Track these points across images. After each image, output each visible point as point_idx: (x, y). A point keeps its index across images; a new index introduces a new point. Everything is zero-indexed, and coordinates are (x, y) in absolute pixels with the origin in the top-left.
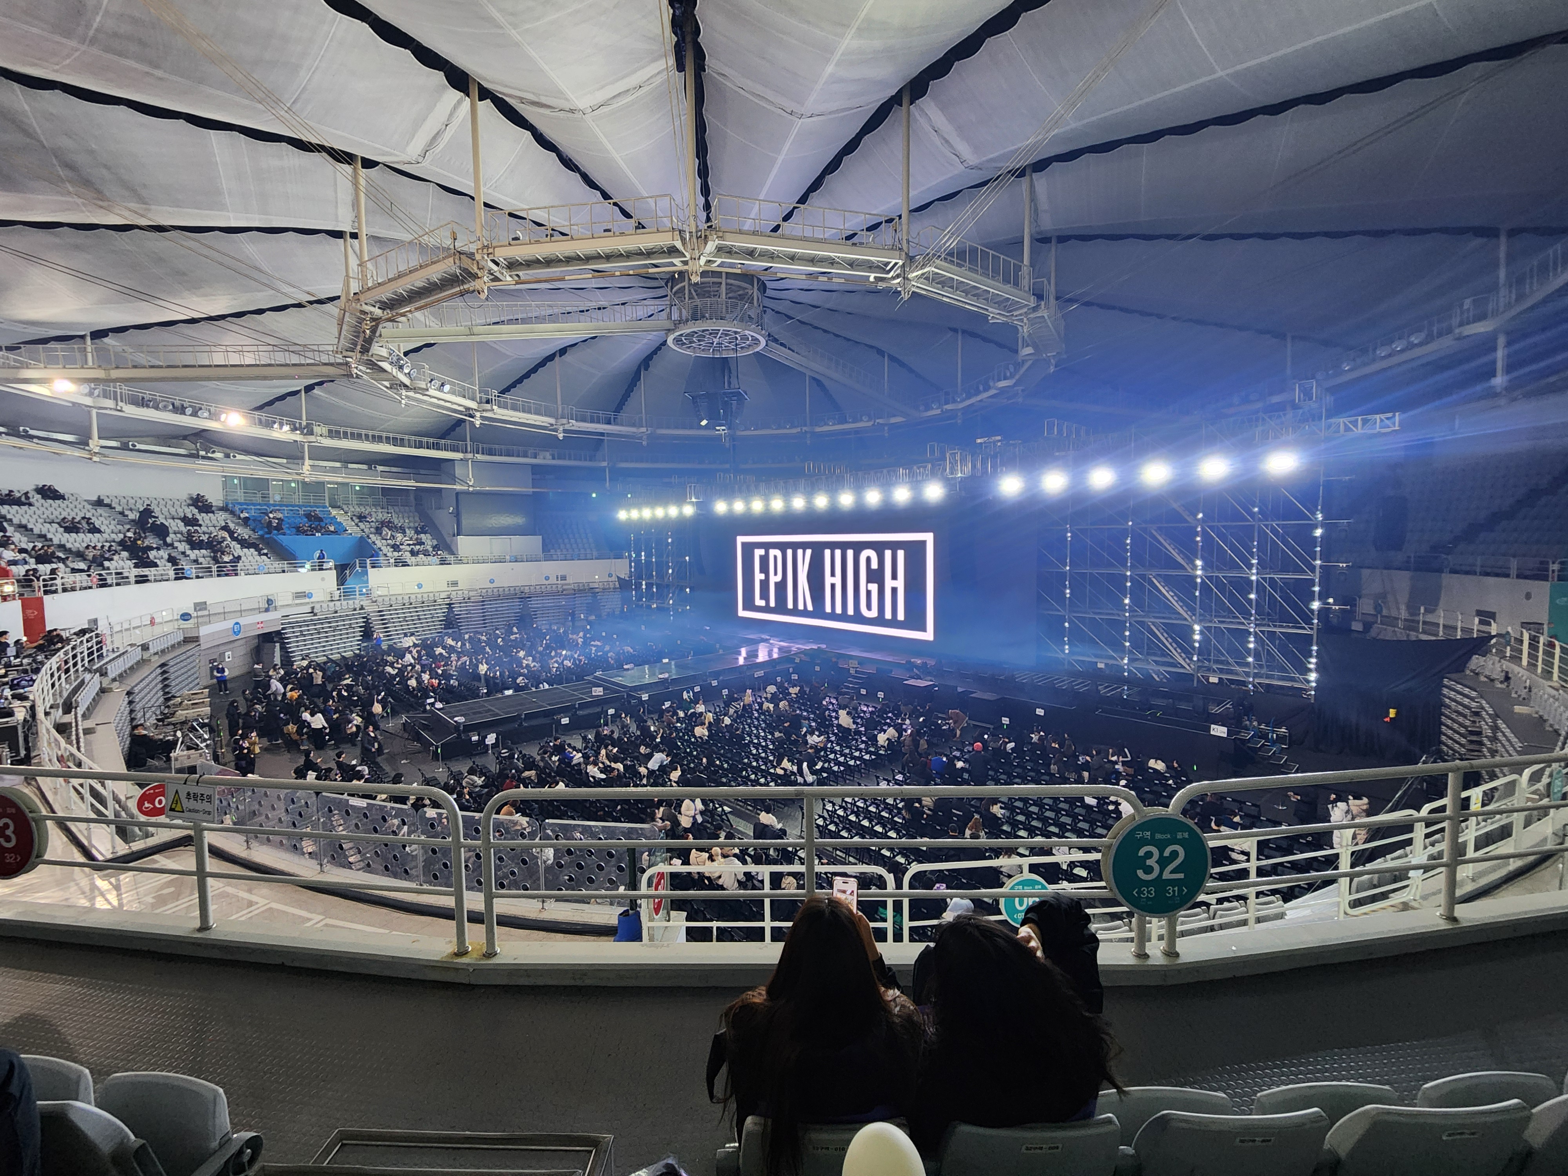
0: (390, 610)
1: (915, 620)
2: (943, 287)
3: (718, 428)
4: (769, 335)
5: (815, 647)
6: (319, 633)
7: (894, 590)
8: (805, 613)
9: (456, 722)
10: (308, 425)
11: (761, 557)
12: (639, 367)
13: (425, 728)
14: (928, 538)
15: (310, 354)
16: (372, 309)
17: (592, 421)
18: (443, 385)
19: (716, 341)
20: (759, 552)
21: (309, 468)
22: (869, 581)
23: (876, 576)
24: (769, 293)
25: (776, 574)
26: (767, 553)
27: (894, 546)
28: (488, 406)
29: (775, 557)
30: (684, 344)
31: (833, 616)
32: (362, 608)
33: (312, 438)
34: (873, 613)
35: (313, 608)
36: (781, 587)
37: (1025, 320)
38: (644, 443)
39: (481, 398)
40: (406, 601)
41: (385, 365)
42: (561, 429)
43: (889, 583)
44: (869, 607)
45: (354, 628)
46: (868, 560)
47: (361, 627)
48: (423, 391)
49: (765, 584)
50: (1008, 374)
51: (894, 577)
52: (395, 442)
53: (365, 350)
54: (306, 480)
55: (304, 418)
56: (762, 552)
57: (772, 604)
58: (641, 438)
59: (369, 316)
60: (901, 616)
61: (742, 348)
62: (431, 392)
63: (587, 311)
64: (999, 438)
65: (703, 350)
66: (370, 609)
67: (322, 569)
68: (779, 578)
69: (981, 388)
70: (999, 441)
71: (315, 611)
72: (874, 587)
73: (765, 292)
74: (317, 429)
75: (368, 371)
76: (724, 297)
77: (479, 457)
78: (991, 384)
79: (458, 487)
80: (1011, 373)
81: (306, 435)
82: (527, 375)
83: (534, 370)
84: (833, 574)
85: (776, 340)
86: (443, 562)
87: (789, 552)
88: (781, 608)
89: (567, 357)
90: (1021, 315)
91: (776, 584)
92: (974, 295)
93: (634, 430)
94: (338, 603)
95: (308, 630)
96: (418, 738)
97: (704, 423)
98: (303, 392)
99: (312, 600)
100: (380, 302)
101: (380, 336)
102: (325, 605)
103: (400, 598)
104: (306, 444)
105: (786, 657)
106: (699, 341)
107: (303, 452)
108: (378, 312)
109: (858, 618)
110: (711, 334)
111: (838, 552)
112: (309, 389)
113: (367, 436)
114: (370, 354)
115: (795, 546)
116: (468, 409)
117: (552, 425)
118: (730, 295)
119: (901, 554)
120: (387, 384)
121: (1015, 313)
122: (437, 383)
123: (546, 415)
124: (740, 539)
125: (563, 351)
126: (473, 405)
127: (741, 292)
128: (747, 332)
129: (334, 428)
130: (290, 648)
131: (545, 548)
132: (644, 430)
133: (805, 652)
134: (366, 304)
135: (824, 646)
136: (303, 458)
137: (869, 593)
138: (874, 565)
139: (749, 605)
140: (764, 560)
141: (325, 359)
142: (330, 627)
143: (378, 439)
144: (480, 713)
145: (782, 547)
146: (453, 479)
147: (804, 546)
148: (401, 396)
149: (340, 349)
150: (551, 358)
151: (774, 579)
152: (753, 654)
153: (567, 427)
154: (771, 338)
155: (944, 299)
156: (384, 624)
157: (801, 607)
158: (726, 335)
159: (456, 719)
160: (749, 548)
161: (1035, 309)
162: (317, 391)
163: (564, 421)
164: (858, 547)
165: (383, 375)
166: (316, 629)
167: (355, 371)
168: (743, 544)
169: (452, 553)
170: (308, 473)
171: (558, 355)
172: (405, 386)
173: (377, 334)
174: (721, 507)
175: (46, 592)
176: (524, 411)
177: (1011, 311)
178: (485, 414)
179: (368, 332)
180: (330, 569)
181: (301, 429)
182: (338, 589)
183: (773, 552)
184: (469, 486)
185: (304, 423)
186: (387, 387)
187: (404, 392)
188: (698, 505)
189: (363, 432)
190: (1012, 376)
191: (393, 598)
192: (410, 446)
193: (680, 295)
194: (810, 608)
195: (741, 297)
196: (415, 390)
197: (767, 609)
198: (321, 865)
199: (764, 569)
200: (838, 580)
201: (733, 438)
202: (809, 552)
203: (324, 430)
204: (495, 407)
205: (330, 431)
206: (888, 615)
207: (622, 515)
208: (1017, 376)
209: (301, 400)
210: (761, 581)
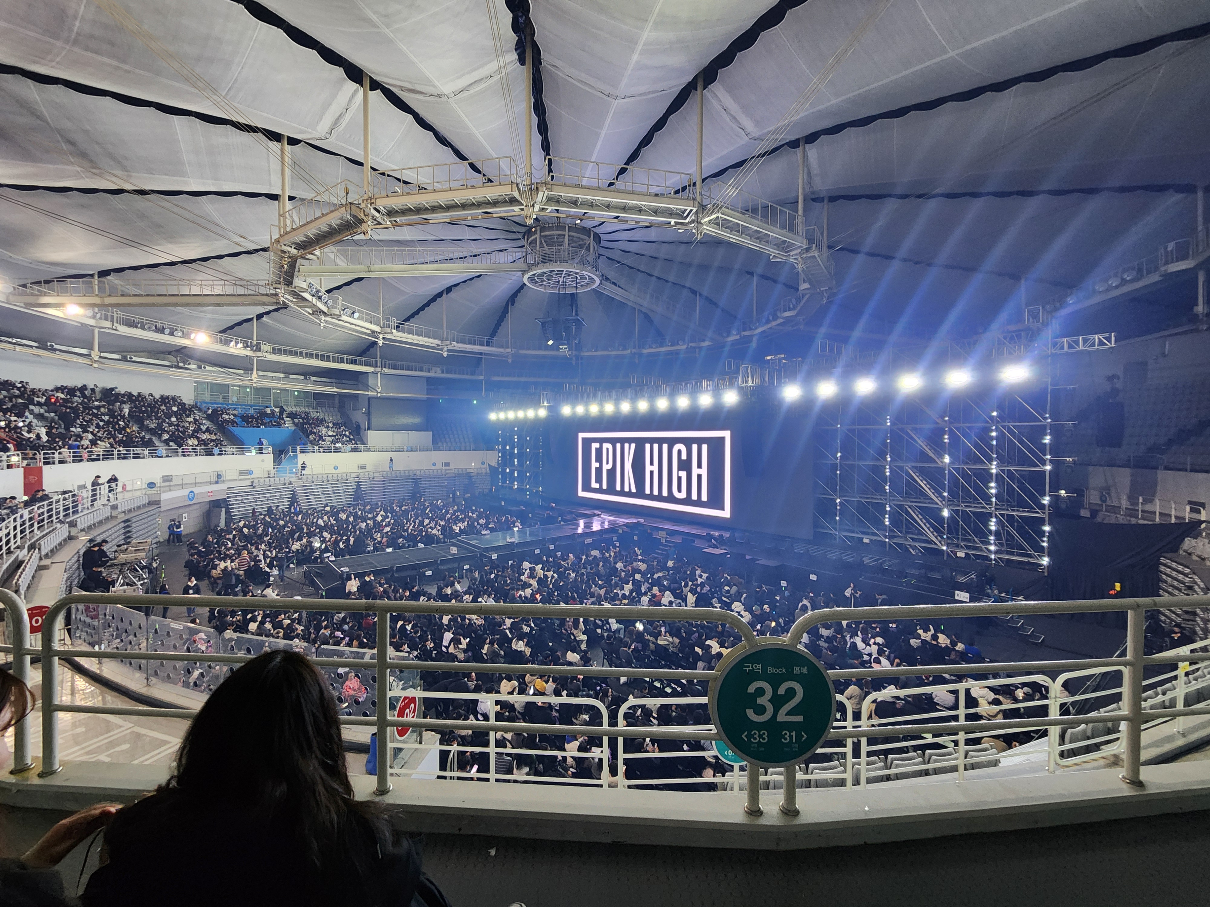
0: (311, 486)
1: (716, 501)
2: (731, 231)
3: (561, 347)
4: (603, 275)
5: (635, 521)
6: (256, 501)
7: (699, 477)
8: (629, 494)
9: (342, 571)
10: (258, 344)
11: (596, 449)
12: (508, 302)
13: (318, 575)
14: (726, 434)
15: (253, 288)
16: (289, 249)
17: (469, 343)
18: (353, 313)
19: (561, 280)
20: (595, 446)
21: (256, 376)
22: (680, 469)
23: (685, 465)
24: (603, 243)
25: (608, 463)
26: (601, 446)
27: (700, 441)
28: (389, 330)
29: (608, 449)
30: (537, 282)
31: (651, 497)
32: (290, 483)
33: (259, 354)
34: (683, 495)
35: (252, 482)
36: (611, 473)
37: (800, 259)
38: (510, 361)
39: (384, 324)
40: (325, 479)
41: (306, 295)
42: (446, 349)
43: (695, 471)
44: (679, 490)
45: (283, 498)
46: (679, 452)
47: (288, 498)
48: (338, 317)
49: (599, 470)
50: (791, 306)
51: (700, 466)
52: (323, 358)
53: (289, 283)
54: (254, 385)
55: (255, 338)
56: (597, 445)
57: (605, 487)
58: (507, 357)
59: (287, 254)
60: (704, 498)
61: (582, 286)
62: (344, 318)
63: (465, 257)
64: (783, 356)
65: (552, 287)
66: (297, 484)
67: (262, 453)
68: (610, 466)
69: (771, 318)
70: (784, 359)
71: (254, 484)
72: (683, 474)
73: (600, 242)
74: (263, 347)
75: (294, 300)
76: (567, 245)
77: (386, 370)
78: (779, 314)
79: (369, 393)
80: (794, 305)
81: (255, 351)
82: (422, 308)
83: (427, 304)
84: (652, 463)
85: (607, 279)
86: (356, 450)
87: (618, 446)
88: (611, 490)
89: (452, 295)
90: (796, 255)
91: (608, 470)
92: (757, 238)
93: (501, 350)
94: (272, 479)
95: (248, 499)
96: (313, 583)
97: (550, 342)
98: (255, 320)
99: (252, 476)
100: (296, 243)
101: (299, 271)
102: (262, 480)
103: (320, 476)
104: (255, 359)
105: (613, 529)
106: (548, 280)
107: (253, 365)
108: (294, 251)
109: (671, 498)
110: (557, 274)
111: (656, 446)
112: (260, 316)
113: (301, 353)
114: (293, 286)
115: (623, 441)
116: (373, 332)
117: (438, 345)
118: (573, 245)
119: (705, 447)
120: (310, 311)
121: (792, 253)
122: (349, 312)
123: (434, 338)
124: (581, 435)
125: (449, 290)
126: (377, 328)
127: (581, 243)
128: (585, 273)
129: (277, 346)
130: (233, 512)
131: (435, 441)
132: (509, 350)
133: (626, 525)
134: (285, 245)
135: (642, 521)
136: (252, 370)
137: (679, 479)
138: (684, 457)
139: (587, 487)
140: (599, 452)
141: (263, 291)
142: (265, 497)
143: (310, 356)
144: (362, 565)
145: (613, 441)
146: (367, 387)
147: (630, 440)
148: (320, 320)
149: (270, 282)
150: (440, 295)
151: (606, 467)
152: (588, 525)
153: (450, 347)
154: (605, 278)
155: (731, 240)
156: (307, 496)
157: (626, 489)
158: (569, 275)
159: (342, 569)
160: (587, 442)
161: (807, 250)
162: (265, 319)
163: (448, 342)
164: (672, 442)
165: (307, 304)
166: (253, 498)
167: (282, 299)
168: (583, 439)
169: (363, 443)
170: (255, 380)
171: (445, 293)
172: (324, 313)
173: (297, 269)
174: (566, 410)
175: (46, 463)
176: (417, 334)
177: (787, 252)
178: (386, 336)
179: (286, 266)
180: (268, 453)
181: (251, 346)
182: (274, 468)
183: (606, 446)
184: (378, 392)
185: (254, 342)
186: (310, 314)
187: (323, 318)
188: (549, 408)
189: (299, 350)
190: (794, 308)
191: (315, 477)
192: (333, 361)
193: (534, 245)
194: (634, 490)
195: (581, 247)
196: (331, 315)
197: (600, 491)
198: (148, 680)
199: (599, 459)
200: (655, 468)
201: (578, 358)
202: (633, 446)
203: (269, 348)
204: (394, 331)
205: (274, 349)
206: (694, 497)
207: (493, 416)
208: (799, 308)
209: (253, 325)
210: (596, 468)
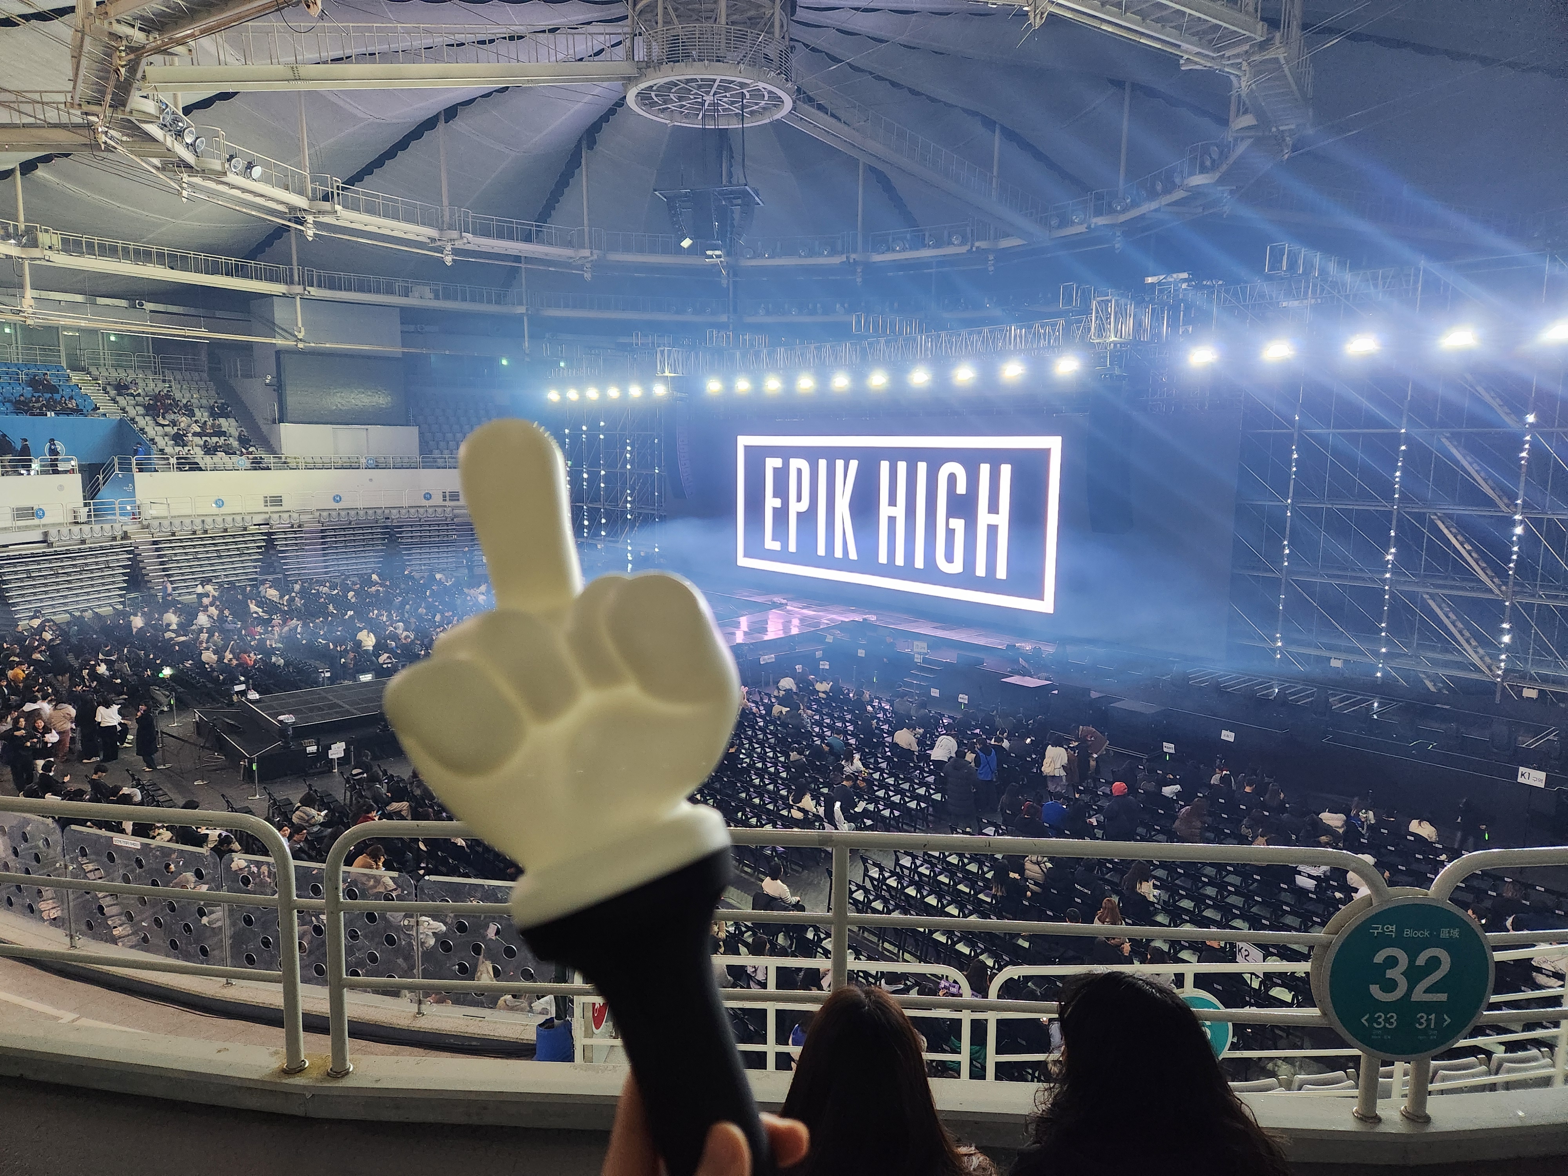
0: (170, 541)
1: (1025, 579)
2: (1103, 5)
3: (709, 253)
4: (799, 90)
5: (858, 618)
6: (57, 575)
7: (992, 530)
8: (845, 564)
9: (281, 722)
10: (29, 231)
11: (775, 470)
12: (580, 141)
13: (232, 730)
14: (1054, 444)
15: (29, 108)
16: (129, 31)
17: (500, 236)
18: (250, 166)
19: (709, 99)
21: (32, 302)
22: (950, 514)
23: (963, 507)
24: (801, 14)
25: (799, 499)
26: (786, 465)
27: (995, 457)
28: (326, 206)
29: (799, 471)
30: (653, 104)
31: (890, 570)
32: (125, 536)
33: (35, 253)
34: (957, 567)
35: (46, 534)
36: (808, 518)
38: (587, 276)
39: (314, 190)
40: (198, 527)
41: (153, 129)
42: (449, 247)
43: (984, 518)
44: (949, 558)
45: (113, 569)
46: (952, 478)
47: (124, 567)
48: (218, 176)
49: (781, 514)
50: (1208, 163)
51: (993, 508)
52: (174, 262)
53: (119, 102)
54: (29, 322)
55: (22, 218)
56: (777, 462)
57: (792, 548)
58: (581, 268)
59: (124, 42)
60: (1002, 573)
61: (752, 113)
62: (231, 178)
63: (492, 41)
64: (1185, 275)
65: (687, 116)
66: (140, 538)
67: (59, 472)
68: (804, 506)
69: (1159, 187)
70: (1184, 280)
71: (51, 539)
72: (958, 524)
73: (793, 12)
74: (44, 238)
75: (125, 138)
76: (723, 20)
77: (314, 292)
78: (1177, 180)
79: (279, 342)
80: (1213, 161)
81: (24, 246)
82: (391, 154)
83: (402, 145)
84: (893, 502)
85: (810, 100)
86: (257, 465)
87: (823, 464)
88: (806, 556)
89: (458, 124)
90: (1237, 56)
91: (799, 514)
92: (1157, 21)
93: (569, 252)
94: (86, 528)
95: (40, 570)
96: (221, 746)
97: (686, 243)
98: (18, 173)
99: (44, 521)
100: (142, 18)
101: (144, 77)
102: (65, 531)
103: (187, 521)
104: (27, 262)
105: (813, 635)
106: (680, 99)
107: (21, 276)
108: (138, 36)
109: (931, 574)
110: (700, 87)
111: (902, 466)
112: (28, 167)
113: (126, 251)
114: (128, 109)
115: (832, 454)
116: (293, 209)
117: (433, 240)
118: (734, 18)
119: (1006, 470)
120: (156, 161)
121: (1228, 53)
122: (239, 163)
123: (424, 224)
124: (743, 441)
125: (451, 113)
126: (300, 202)
127: (752, 13)
128: (761, 85)
129: (71, 235)
130: (11, 597)
131: (424, 448)
132: (586, 253)
133: (841, 626)
134: (118, 21)
135: (873, 618)
136: (22, 286)
137: (950, 533)
138: (961, 488)
139: (755, 548)
140: (781, 475)
141: (52, 116)
142: (74, 566)
143: (146, 256)
144: (320, 709)
145: (812, 455)
146: (271, 328)
147: (847, 454)
148: (179, 184)
149: (77, 101)
150: (430, 124)
151: (796, 507)
152: (759, 627)
153: (459, 244)
154: (802, 96)
155: (1104, 27)
156: (162, 563)
157: (838, 553)
158: (727, 89)
159: (281, 718)
160: (756, 456)
161: (1263, 46)
162: (41, 172)
163: (454, 234)
164: (936, 458)
165: (150, 147)
166: (51, 568)
167: (104, 138)
168: (747, 448)
169: (272, 450)
170: (30, 310)
171: (443, 119)
172: (188, 166)
173: (139, 75)
174: (713, 386)
176: (386, 216)
177: (1219, 50)
178: (322, 219)
179: (123, 70)
180: (72, 471)
181: (17, 236)
182: (86, 505)
183: (796, 463)
184: (298, 340)
185: (22, 226)
186: (157, 168)
187: (186, 178)
188: (675, 384)
189: (120, 243)
190: (1214, 167)
191: (177, 522)
192: (197, 270)
193: (649, 16)
194: (853, 555)
195: (752, 22)
196: (204, 173)
197: (782, 556)
198: (72, 938)
199: (781, 491)
200: (899, 511)
201: (734, 271)
202: (854, 464)
203: (56, 240)
204: (338, 208)
205: (65, 241)
206: (981, 571)
207: (553, 396)
208: (1224, 167)
209: (15, 185)
210: (775, 509)
